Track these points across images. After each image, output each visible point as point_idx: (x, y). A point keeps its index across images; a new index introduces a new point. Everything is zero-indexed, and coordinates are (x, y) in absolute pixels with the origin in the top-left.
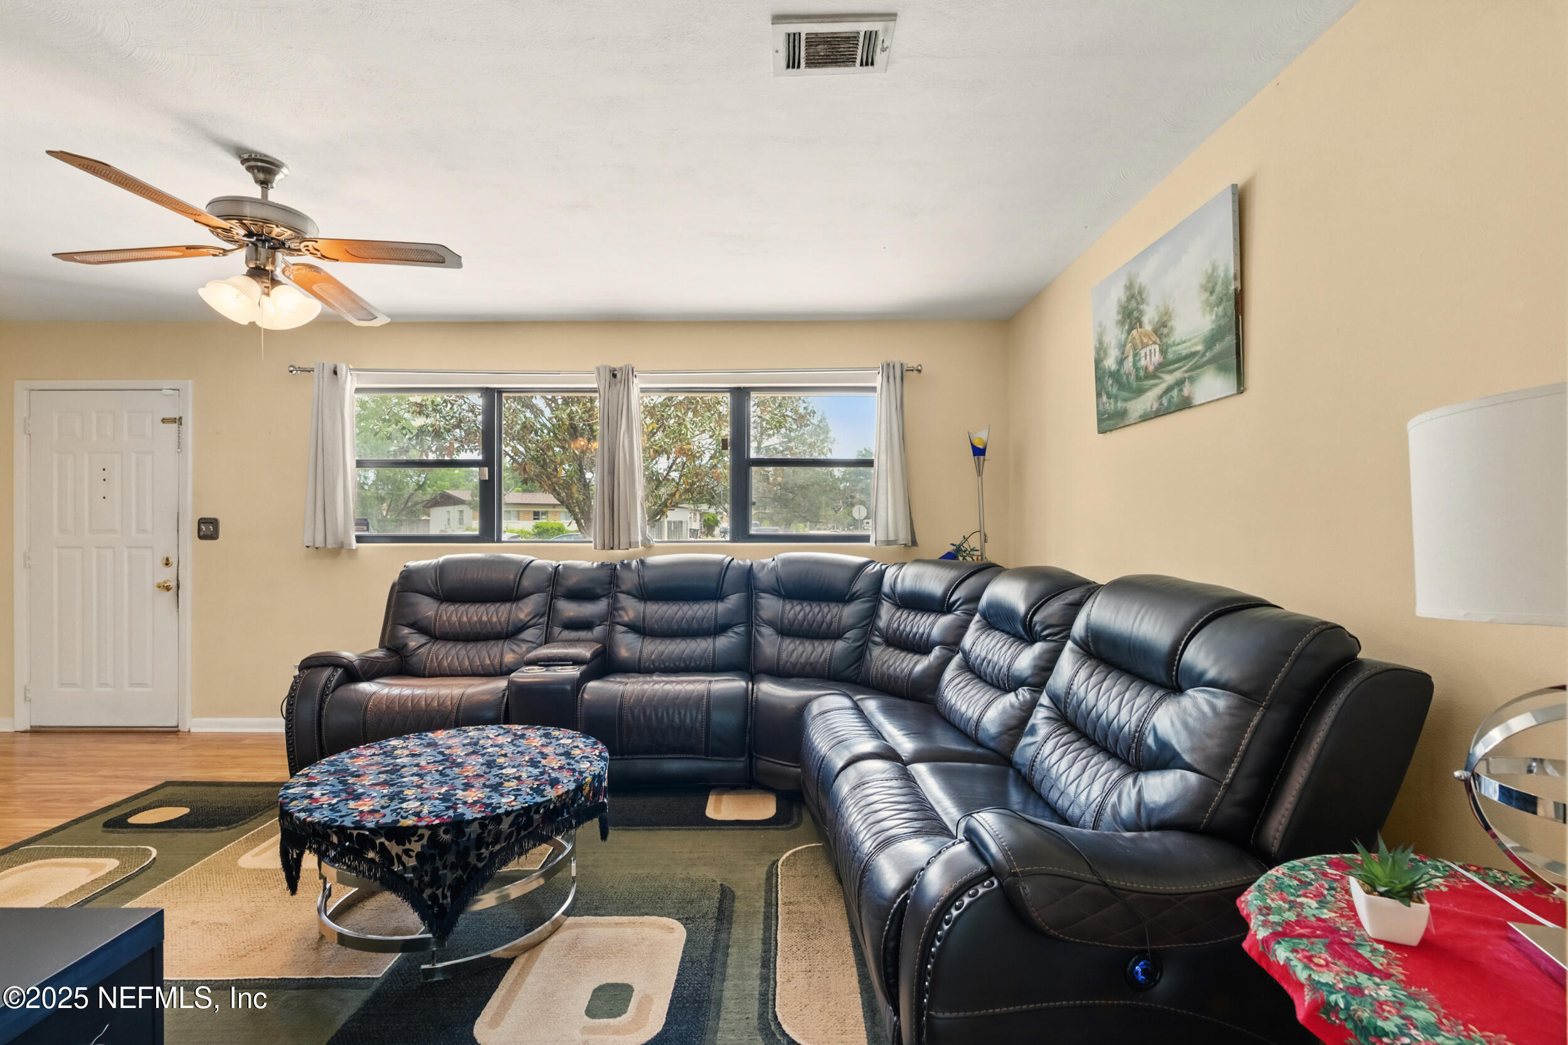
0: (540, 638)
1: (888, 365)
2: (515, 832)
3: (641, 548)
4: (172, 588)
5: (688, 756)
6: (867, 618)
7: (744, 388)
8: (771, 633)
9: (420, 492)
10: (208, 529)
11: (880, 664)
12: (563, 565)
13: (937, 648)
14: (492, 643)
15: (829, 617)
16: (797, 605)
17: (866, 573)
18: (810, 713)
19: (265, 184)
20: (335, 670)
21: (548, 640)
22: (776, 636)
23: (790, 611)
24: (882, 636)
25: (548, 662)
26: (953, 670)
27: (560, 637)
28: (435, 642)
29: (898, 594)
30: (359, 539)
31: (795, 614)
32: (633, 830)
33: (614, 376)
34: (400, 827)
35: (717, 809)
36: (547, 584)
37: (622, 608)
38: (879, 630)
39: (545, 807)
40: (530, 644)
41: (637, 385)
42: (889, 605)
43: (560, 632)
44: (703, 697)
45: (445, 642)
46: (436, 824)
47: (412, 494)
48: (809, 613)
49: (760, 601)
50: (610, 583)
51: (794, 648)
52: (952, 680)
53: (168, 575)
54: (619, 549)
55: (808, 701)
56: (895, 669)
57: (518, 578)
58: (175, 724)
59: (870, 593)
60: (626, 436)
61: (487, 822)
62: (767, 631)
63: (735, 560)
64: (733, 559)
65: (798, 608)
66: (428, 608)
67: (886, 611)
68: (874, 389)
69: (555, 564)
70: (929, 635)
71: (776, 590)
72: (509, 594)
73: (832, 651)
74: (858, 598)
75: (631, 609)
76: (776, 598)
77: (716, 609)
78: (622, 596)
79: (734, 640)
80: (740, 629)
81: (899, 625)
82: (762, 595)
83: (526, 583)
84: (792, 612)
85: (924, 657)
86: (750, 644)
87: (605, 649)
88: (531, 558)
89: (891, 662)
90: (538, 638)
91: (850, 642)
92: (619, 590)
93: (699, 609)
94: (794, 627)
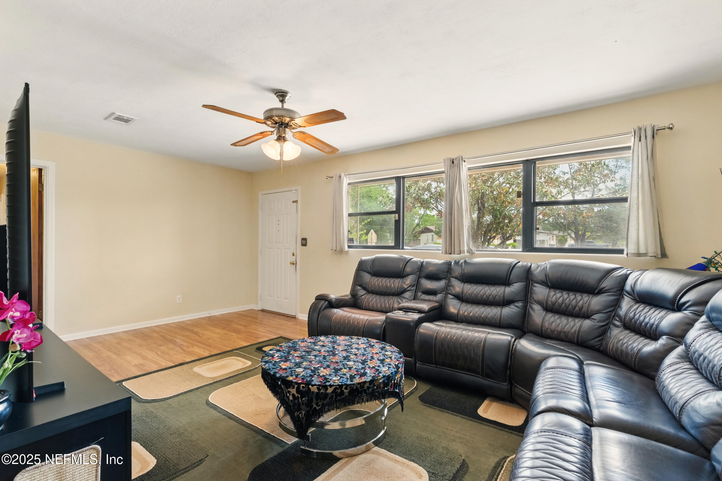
0: (411, 297)
1: (640, 129)
2: (334, 396)
3: (466, 254)
4: (294, 264)
5: (472, 374)
6: (613, 306)
7: (531, 160)
8: (539, 309)
9: (418, 227)
10: (304, 242)
11: (616, 340)
12: (426, 261)
13: (664, 337)
14: (391, 297)
15: (581, 302)
16: (558, 293)
17: (613, 276)
18: (545, 364)
19: (282, 101)
20: (325, 302)
21: (415, 298)
22: (542, 311)
23: (553, 297)
24: (621, 320)
25: (407, 310)
26: (674, 358)
27: (421, 297)
28: (369, 294)
29: (637, 292)
30: (349, 247)
31: (556, 298)
32: (433, 408)
33: (453, 162)
34: (286, 380)
35: (485, 411)
36: (417, 270)
37: (452, 286)
38: (619, 316)
39: (350, 387)
40: (407, 300)
41: (465, 167)
42: (629, 299)
43: (421, 295)
44: (481, 342)
45: (372, 294)
46: (299, 383)
47: (415, 228)
48: (566, 299)
49: (534, 288)
50: (448, 272)
51: (553, 320)
52: (670, 365)
53: (293, 259)
54: (454, 254)
55: (547, 357)
56: (627, 347)
57: (404, 267)
58: (295, 315)
59: (615, 290)
60: (459, 194)
61: (321, 388)
62: (537, 307)
63: (521, 263)
64: (519, 262)
65: (559, 295)
66: (367, 277)
67: (626, 304)
68: (629, 148)
69: (422, 260)
70: (658, 325)
71: (544, 282)
72: (400, 275)
73: (581, 326)
74: (604, 292)
75: (458, 287)
76: (544, 287)
77: (504, 292)
78: (453, 280)
79: (514, 310)
80: (520, 304)
81: (635, 315)
82: (536, 285)
83: (408, 269)
84: (555, 297)
85: (652, 342)
86: (525, 314)
87: (442, 306)
88: (412, 257)
89: (625, 340)
90: (410, 297)
91: (595, 321)
92: (451, 276)
93: (494, 290)
94: (555, 307)
